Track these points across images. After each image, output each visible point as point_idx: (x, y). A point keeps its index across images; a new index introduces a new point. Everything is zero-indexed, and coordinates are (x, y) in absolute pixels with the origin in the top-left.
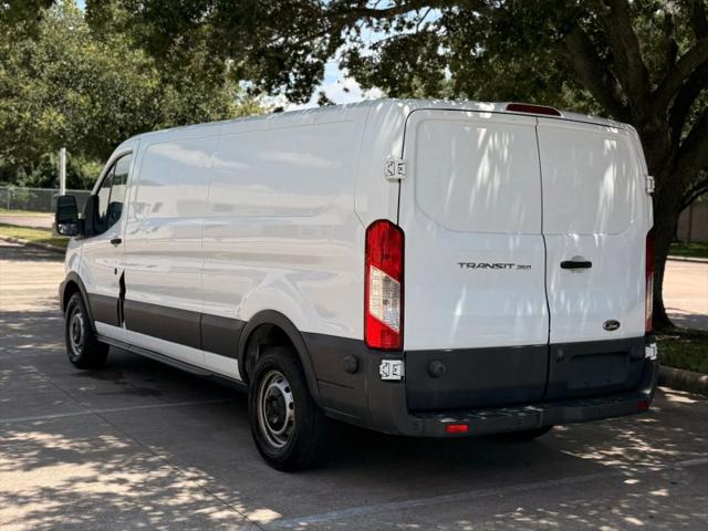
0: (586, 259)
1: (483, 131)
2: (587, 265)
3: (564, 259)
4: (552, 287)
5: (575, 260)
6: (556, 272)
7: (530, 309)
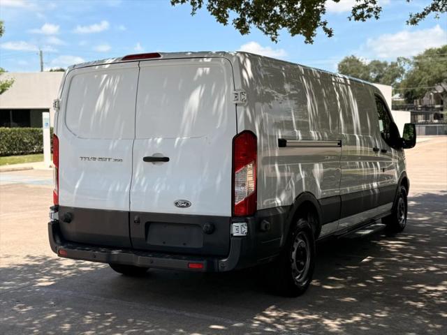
0: (165, 155)
1: (105, 76)
2: (166, 159)
3: (146, 156)
4: (137, 175)
5: (155, 156)
6: (141, 164)
7: (118, 187)
